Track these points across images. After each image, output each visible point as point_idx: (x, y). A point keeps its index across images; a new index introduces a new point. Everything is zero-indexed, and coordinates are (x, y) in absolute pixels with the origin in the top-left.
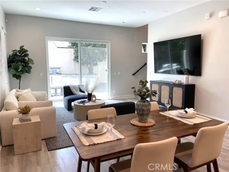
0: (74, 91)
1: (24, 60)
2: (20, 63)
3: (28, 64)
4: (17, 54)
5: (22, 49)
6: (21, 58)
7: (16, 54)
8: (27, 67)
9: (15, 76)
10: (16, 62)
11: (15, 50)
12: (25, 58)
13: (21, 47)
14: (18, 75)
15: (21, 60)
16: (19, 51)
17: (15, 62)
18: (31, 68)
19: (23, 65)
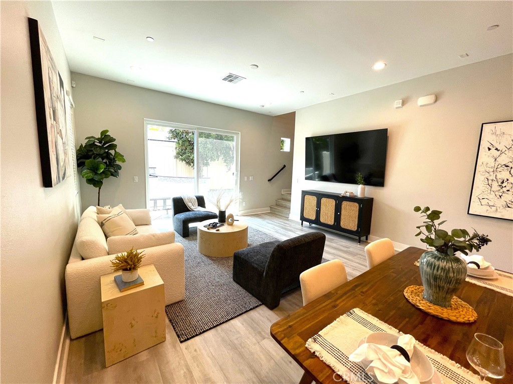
0: (189, 205)
1: (108, 154)
2: (100, 159)
3: (115, 161)
4: (96, 143)
5: (105, 135)
6: (102, 151)
7: (93, 145)
8: (113, 166)
9: (91, 181)
10: (93, 156)
11: (93, 137)
12: (110, 151)
13: (104, 133)
14: (96, 180)
15: (102, 155)
16: (99, 138)
17: (91, 158)
18: (119, 168)
19: (106, 163)
